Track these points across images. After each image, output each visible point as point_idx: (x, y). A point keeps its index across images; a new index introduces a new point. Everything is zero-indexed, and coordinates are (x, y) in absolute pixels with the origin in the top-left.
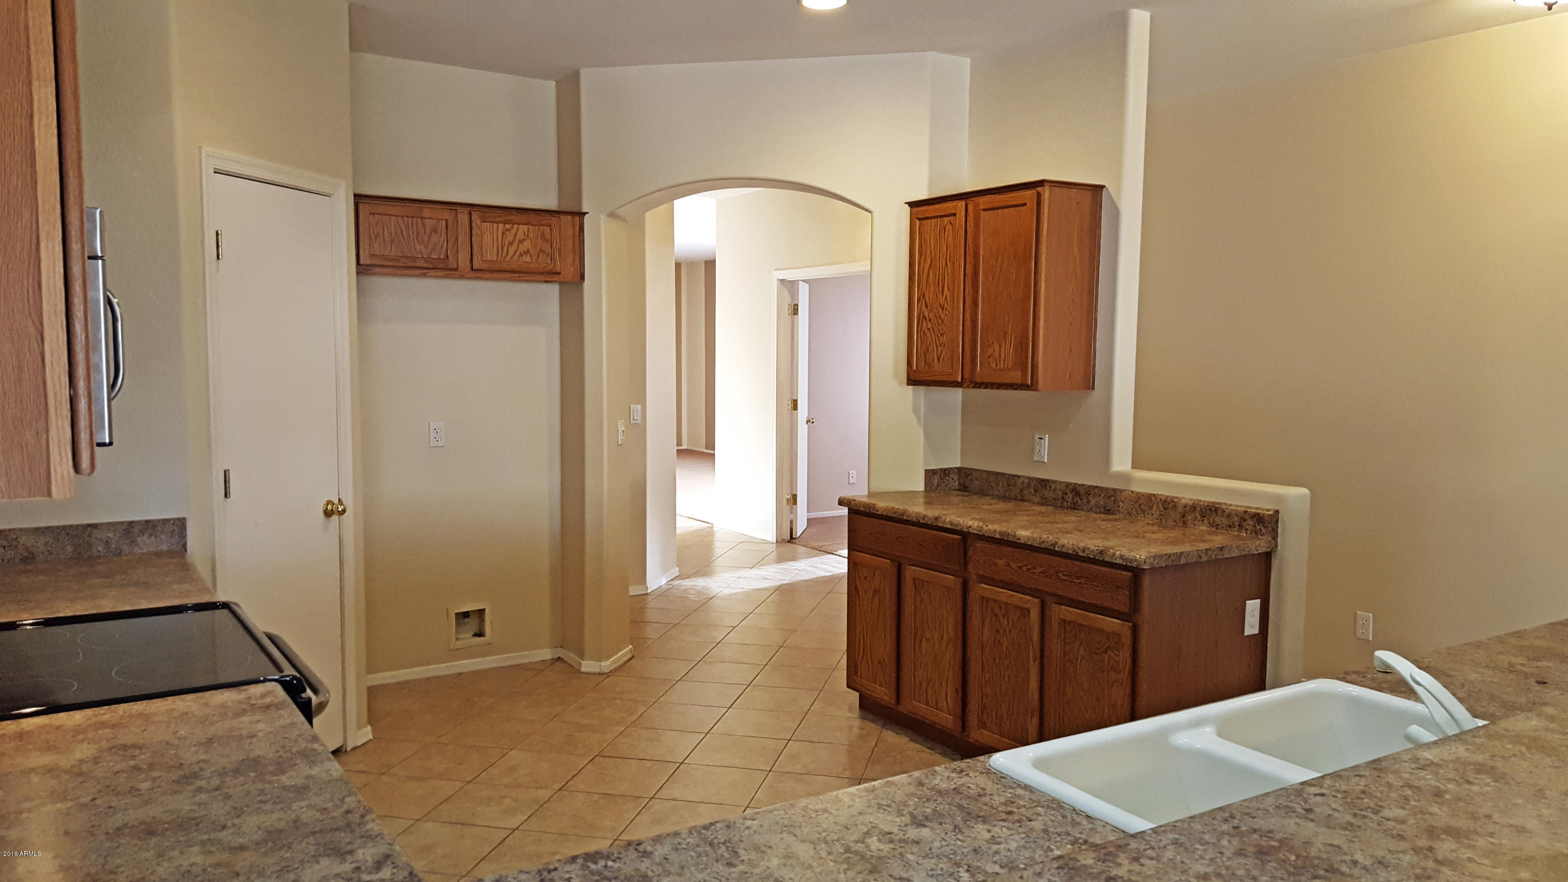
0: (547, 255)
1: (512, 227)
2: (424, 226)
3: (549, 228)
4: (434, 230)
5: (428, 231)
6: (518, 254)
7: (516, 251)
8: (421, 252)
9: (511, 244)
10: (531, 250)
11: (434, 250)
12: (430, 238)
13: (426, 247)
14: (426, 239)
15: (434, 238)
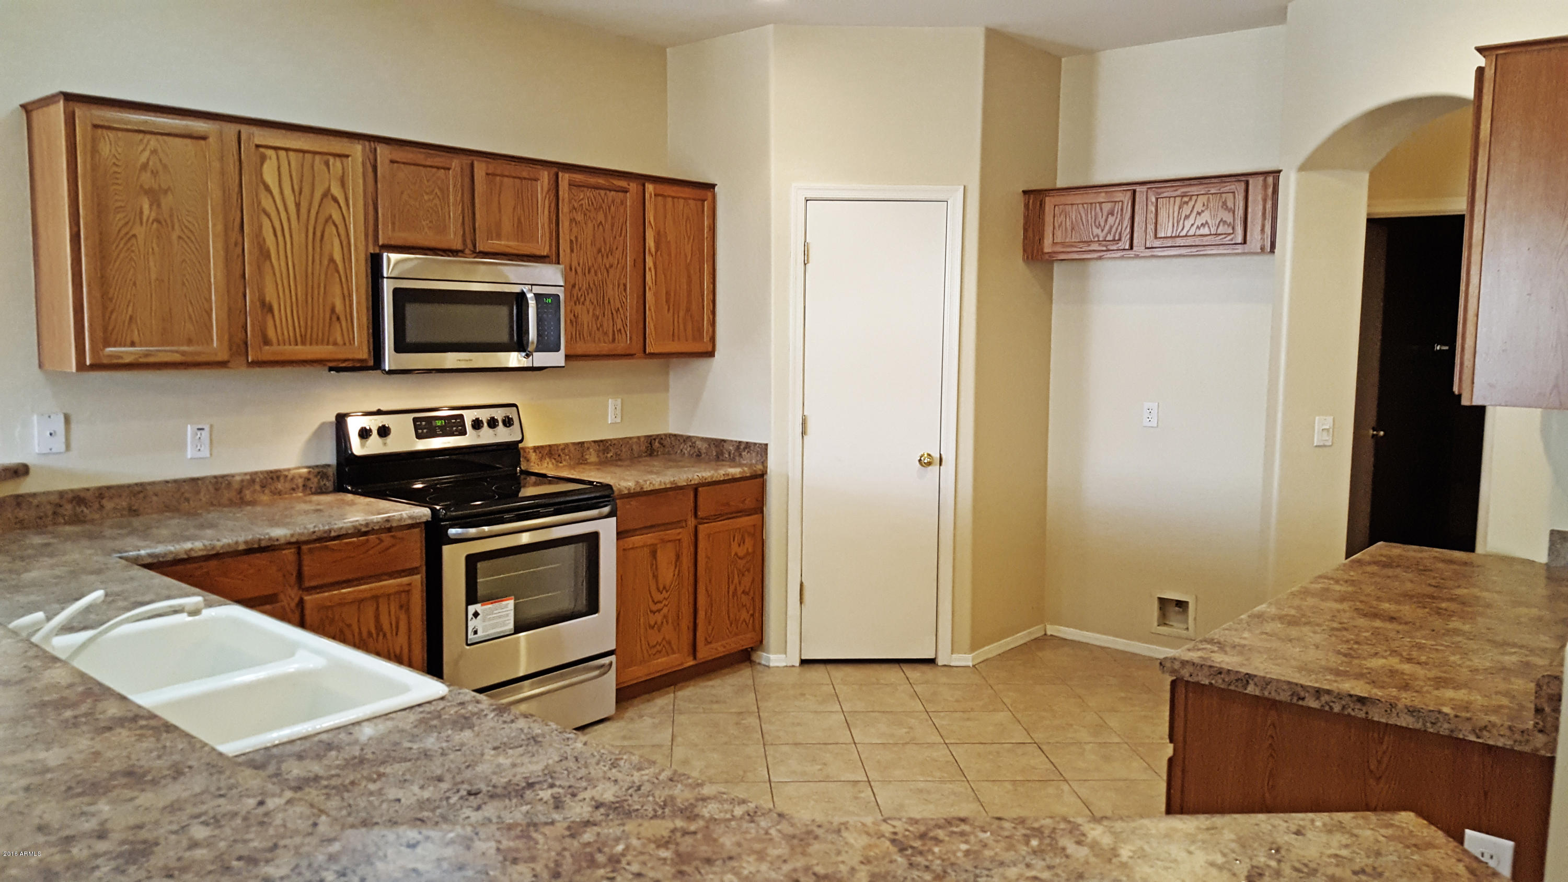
0: (1229, 225)
1: (1191, 199)
2: (1101, 209)
3: (1231, 195)
4: (1111, 213)
5: (1105, 214)
6: (1195, 226)
7: (1192, 225)
8: (1098, 236)
9: (1187, 217)
10: (1209, 222)
11: (1109, 232)
12: (1106, 221)
13: (1102, 231)
14: (1102, 224)
15: (1111, 220)
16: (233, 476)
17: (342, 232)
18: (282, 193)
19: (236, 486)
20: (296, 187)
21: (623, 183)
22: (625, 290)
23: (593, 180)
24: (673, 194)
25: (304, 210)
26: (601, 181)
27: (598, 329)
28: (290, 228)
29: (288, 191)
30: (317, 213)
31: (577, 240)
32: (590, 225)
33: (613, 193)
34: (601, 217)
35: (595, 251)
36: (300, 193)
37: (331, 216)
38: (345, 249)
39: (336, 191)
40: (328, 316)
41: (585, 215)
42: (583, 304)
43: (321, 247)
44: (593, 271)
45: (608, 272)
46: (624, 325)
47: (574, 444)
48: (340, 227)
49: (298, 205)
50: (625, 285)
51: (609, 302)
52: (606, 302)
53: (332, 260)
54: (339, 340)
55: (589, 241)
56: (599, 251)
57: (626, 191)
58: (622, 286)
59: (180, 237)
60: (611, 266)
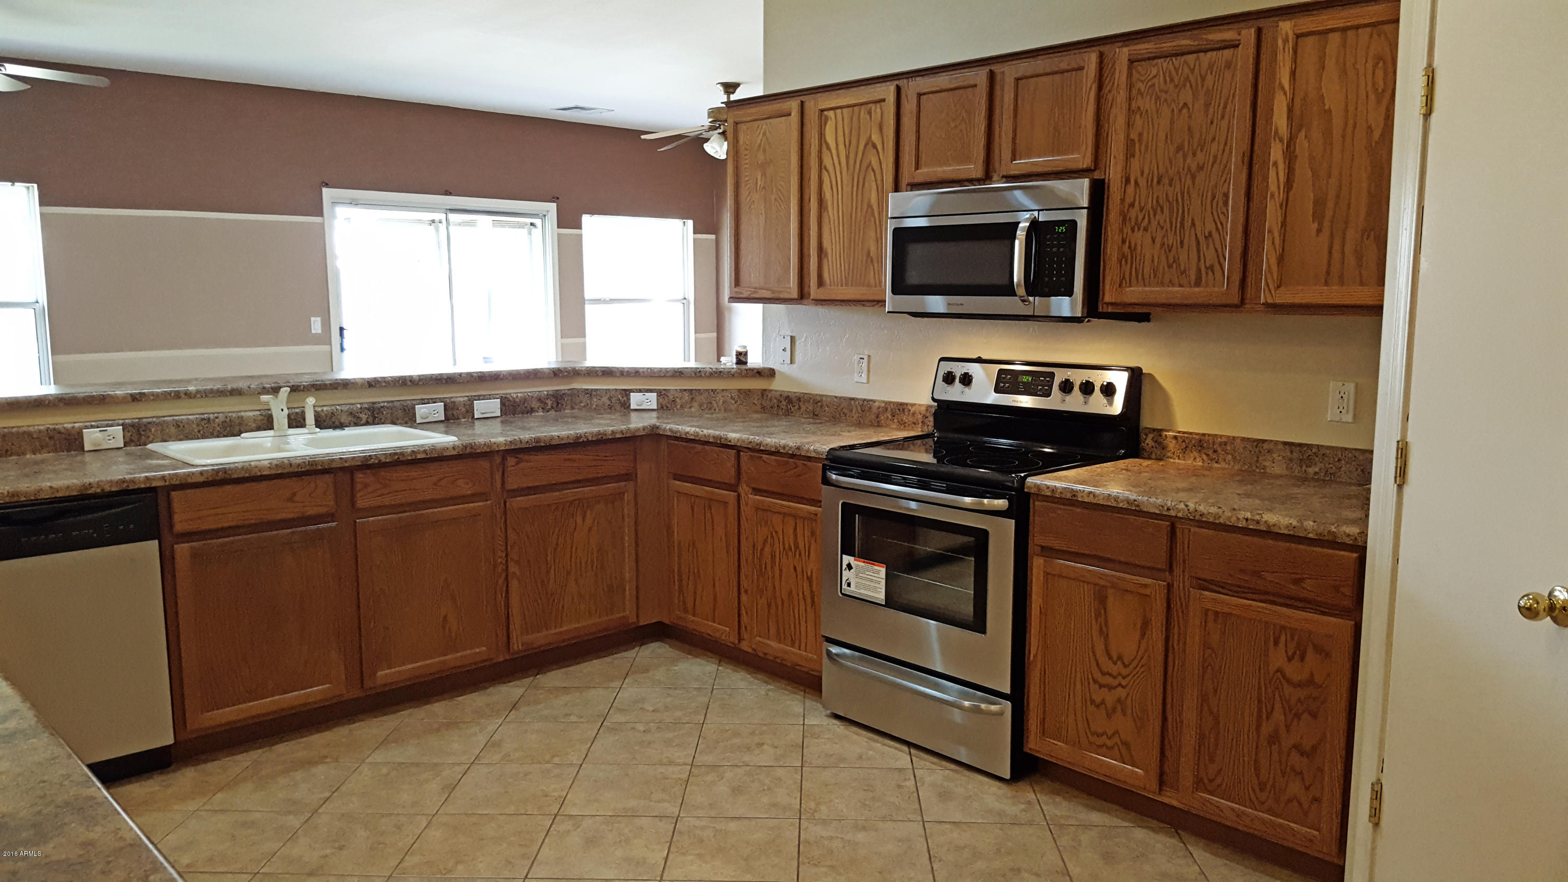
16: (874, 401)
17: (879, 178)
18: (837, 149)
19: (874, 410)
20: (847, 144)
21: (1228, 35)
22: (1226, 204)
23: (1168, 44)
24: (1341, 23)
25: (851, 162)
26: (1184, 42)
27: (1170, 266)
28: (842, 178)
29: (841, 147)
30: (861, 161)
31: (1140, 140)
32: (1166, 112)
33: (1209, 54)
34: (1187, 95)
35: (1172, 149)
36: (850, 146)
37: (870, 163)
38: (880, 195)
39: (875, 138)
40: (865, 258)
41: (1158, 98)
42: (1146, 229)
43: (862, 194)
44: (1166, 181)
45: (1193, 177)
46: (1220, 258)
47: (1244, 439)
48: (877, 172)
49: (847, 157)
50: (1226, 195)
51: (1193, 224)
52: (1188, 224)
53: (870, 206)
54: (872, 281)
55: (1162, 136)
56: (1179, 148)
57: (1235, 46)
58: (1219, 196)
59: (775, 199)
60: (1201, 168)
